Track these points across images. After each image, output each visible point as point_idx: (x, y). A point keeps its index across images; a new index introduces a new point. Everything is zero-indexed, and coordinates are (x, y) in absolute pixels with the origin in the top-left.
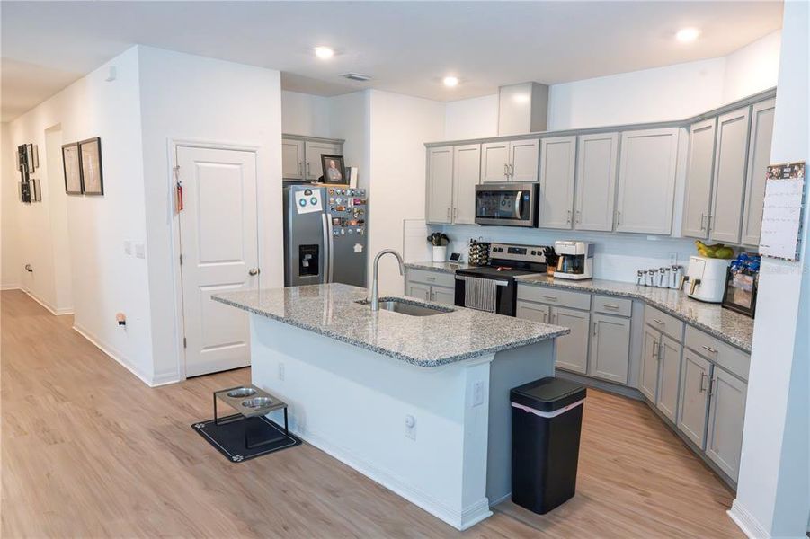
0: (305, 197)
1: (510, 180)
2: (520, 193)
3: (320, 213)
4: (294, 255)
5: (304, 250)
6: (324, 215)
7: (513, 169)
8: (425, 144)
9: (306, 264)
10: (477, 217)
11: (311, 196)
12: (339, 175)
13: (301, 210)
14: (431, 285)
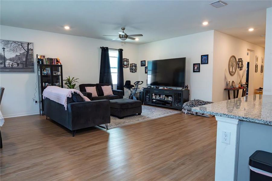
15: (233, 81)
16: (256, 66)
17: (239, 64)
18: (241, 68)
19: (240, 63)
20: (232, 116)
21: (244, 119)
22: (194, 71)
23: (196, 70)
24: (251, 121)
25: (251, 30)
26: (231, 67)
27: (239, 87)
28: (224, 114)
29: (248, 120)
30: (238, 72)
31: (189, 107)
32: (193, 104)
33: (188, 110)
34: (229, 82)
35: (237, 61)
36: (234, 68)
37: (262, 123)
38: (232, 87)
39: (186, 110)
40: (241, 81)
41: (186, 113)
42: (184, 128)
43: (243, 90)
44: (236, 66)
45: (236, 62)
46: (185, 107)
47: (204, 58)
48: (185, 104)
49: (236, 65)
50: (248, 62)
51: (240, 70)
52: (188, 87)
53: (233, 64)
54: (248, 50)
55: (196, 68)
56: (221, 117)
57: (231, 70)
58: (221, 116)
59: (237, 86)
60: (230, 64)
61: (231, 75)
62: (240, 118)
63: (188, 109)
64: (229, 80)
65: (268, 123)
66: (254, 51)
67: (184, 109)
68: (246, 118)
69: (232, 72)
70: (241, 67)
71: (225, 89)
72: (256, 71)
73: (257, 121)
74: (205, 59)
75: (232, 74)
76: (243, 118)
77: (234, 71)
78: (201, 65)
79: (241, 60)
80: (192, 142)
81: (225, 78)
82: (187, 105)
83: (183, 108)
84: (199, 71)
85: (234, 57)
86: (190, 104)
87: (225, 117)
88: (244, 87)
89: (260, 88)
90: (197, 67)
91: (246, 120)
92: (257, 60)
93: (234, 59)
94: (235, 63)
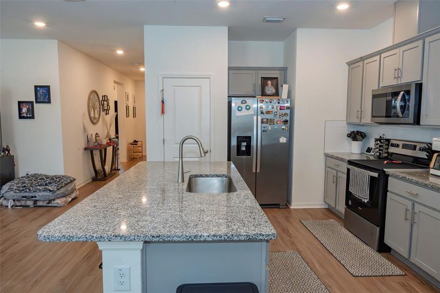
0: (242, 105)
1: (399, 83)
2: (402, 93)
3: (253, 115)
4: (234, 142)
5: (240, 139)
6: (255, 117)
7: (402, 72)
8: (346, 63)
9: (244, 149)
10: (373, 116)
11: (246, 104)
12: (274, 90)
13: (238, 114)
14: (337, 171)
15: (97, 134)
16: (127, 108)
17: (103, 105)
18: (107, 112)
19: (105, 103)
20: (132, 238)
21: (155, 239)
22: (21, 117)
23: (25, 115)
24: (166, 239)
25: (120, 52)
26: (92, 110)
27: (107, 144)
28: (116, 236)
29: (161, 240)
30: (103, 118)
31: (15, 192)
32: (25, 186)
33: (14, 200)
34: (92, 135)
35: (101, 99)
36: (97, 112)
37: (184, 239)
38: (96, 144)
39: (9, 200)
40: (108, 132)
41: (9, 207)
42: (11, 246)
43: (113, 146)
44: (100, 108)
45: (99, 101)
46: (7, 195)
47: (41, 91)
48: (5, 187)
49: (100, 106)
50: (116, 100)
51: (106, 114)
52: (9, 151)
53: (94, 104)
54: (115, 82)
55: (24, 110)
56: (110, 243)
57: (92, 115)
58: (110, 241)
59: (104, 142)
60: (90, 105)
61: (94, 123)
62: (147, 239)
63: (15, 197)
64: (91, 133)
65: (193, 238)
66: (122, 84)
67: (5, 199)
68: (158, 237)
69: (95, 118)
70: (106, 110)
71: (86, 149)
72: (127, 116)
73: (175, 239)
74: (43, 94)
75: (95, 121)
76: (153, 237)
77: (97, 116)
78: (36, 105)
79: (106, 98)
80: (34, 280)
81: (85, 129)
82: (11, 189)
83: (3, 197)
84: (33, 117)
85: (95, 92)
86: (18, 187)
87: (118, 241)
88: (113, 142)
89: (135, 141)
90: (28, 109)
91: (157, 240)
92: (128, 98)
93: (96, 96)
94: (97, 104)
